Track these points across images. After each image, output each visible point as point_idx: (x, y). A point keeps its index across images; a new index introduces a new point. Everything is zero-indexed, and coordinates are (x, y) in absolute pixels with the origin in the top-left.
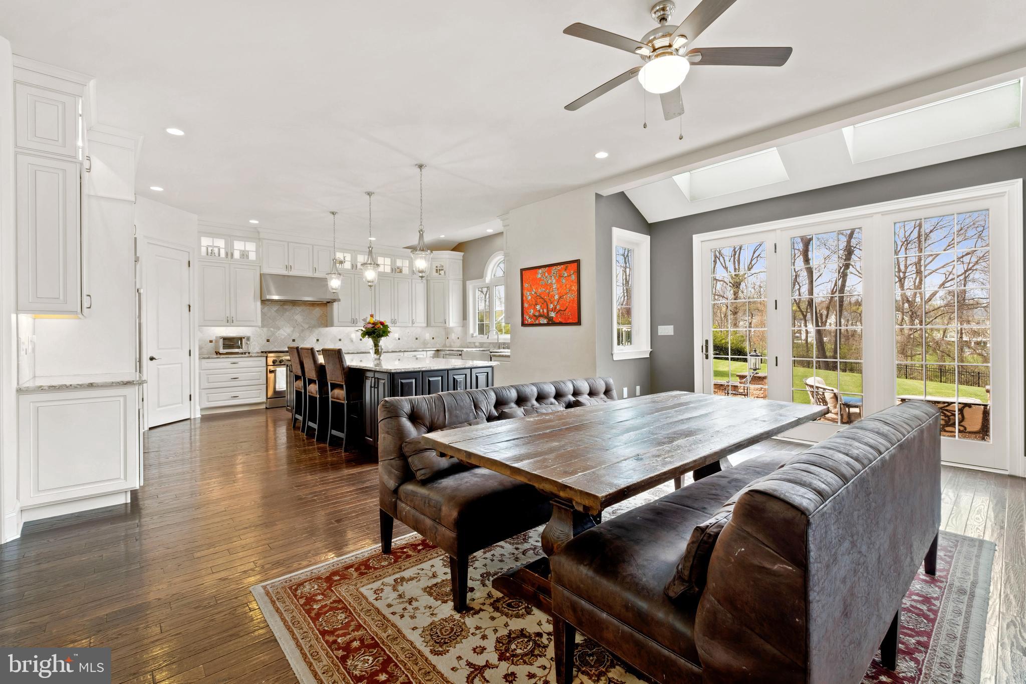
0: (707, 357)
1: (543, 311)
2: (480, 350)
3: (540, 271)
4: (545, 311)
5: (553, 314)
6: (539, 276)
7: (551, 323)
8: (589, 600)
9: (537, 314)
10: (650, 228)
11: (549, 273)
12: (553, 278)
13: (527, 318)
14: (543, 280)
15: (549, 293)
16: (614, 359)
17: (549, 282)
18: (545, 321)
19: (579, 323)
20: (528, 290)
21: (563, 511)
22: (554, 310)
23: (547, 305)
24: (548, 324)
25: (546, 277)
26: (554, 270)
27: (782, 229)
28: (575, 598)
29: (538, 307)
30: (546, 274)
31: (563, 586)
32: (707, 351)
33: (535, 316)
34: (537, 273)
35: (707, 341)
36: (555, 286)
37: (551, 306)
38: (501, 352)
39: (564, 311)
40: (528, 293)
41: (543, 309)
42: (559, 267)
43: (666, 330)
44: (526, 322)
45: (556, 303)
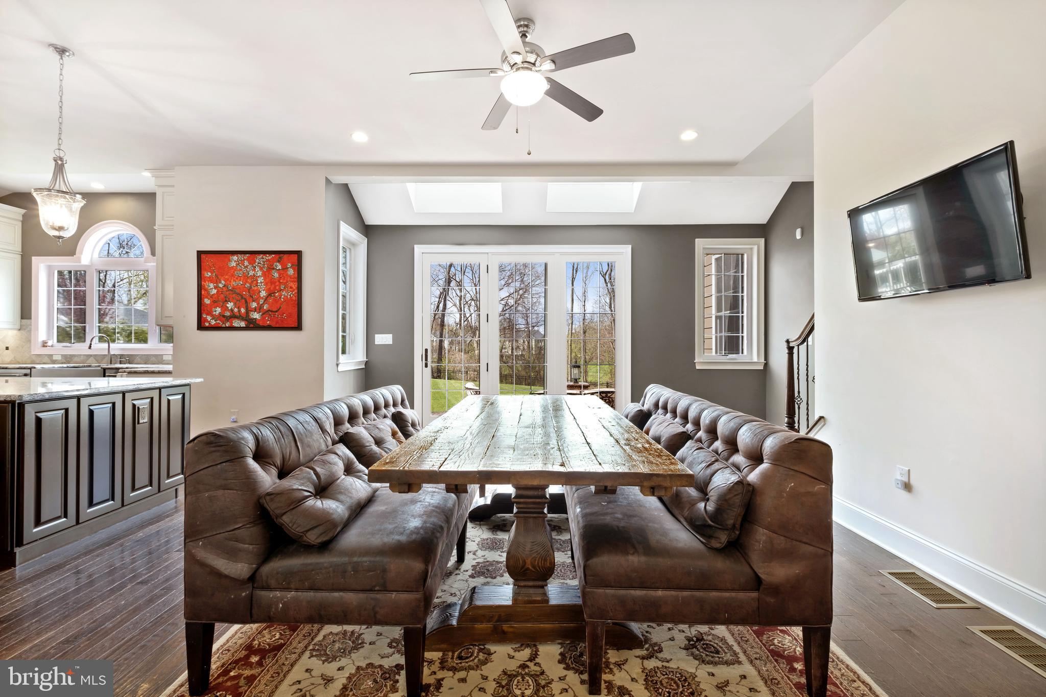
0: (426, 366)
1: (239, 311)
2: (68, 367)
3: (235, 258)
4: (243, 310)
5: (256, 316)
6: (233, 264)
7: (252, 326)
8: (643, 586)
9: (228, 314)
10: (368, 230)
11: (252, 262)
12: (257, 269)
13: (209, 318)
14: (241, 270)
15: (251, 288)
16: (339, 370)
17: (251, 273)
18: (243, 324)
19: (298, 327)
20: (211, 280)
21: (531, 520)
22: (259, 309)
23: (246, 302)
24: (246, 328)
25: (246, 267)
26: (259, 259)
27: (493, 254)
28: (622, 592)
29: (230, 305)
30: (246, 263)
31: (607, 585)
32: (426, 360)
33: (224, 316)
34: (230, 261)
35: (426, 350)
36: (260, 280)
37: (254, 305)
38: (134, 368)
39: (276, 311)
40: (212, 285)
41: (239, 308)
42: (269, 257)
43: (383, 339)
44: (207, 324)
45: (261, 302)
